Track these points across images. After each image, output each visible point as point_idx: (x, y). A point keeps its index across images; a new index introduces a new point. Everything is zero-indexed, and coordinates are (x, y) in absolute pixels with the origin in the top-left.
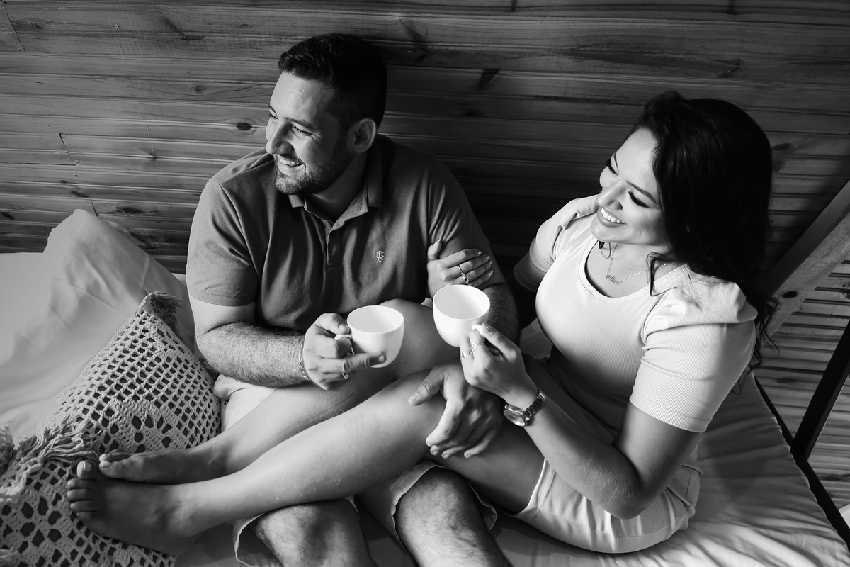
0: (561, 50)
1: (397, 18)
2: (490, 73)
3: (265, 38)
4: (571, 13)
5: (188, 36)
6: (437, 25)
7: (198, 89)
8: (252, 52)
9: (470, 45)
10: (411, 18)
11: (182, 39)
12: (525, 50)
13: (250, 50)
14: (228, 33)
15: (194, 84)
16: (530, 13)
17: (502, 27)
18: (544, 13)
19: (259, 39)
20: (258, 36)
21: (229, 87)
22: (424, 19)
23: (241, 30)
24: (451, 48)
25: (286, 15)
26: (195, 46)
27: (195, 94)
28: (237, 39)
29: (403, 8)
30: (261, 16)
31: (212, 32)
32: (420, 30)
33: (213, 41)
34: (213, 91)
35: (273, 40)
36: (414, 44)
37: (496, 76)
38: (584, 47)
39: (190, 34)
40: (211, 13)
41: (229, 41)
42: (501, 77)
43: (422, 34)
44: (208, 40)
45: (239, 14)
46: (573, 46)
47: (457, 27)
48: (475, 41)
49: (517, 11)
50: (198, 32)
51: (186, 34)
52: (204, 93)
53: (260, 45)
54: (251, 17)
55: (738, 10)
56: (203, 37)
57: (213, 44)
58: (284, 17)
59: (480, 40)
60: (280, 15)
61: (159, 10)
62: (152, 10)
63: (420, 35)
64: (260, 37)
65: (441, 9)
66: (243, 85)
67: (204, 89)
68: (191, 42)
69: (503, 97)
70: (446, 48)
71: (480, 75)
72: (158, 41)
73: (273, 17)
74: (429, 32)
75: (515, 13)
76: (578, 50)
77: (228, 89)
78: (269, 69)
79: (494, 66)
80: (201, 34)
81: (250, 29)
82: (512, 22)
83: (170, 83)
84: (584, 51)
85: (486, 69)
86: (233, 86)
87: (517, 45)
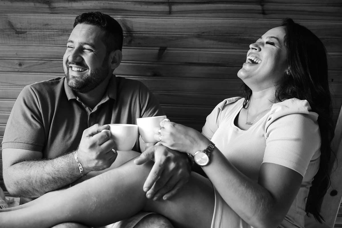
0: (194, 35)
1: (119, 18)
2: (163, 49)
3: (56, 32)
4: (196, 15)
5: (19, 31)
6: (137, 22)
7: (20, 65)
8: (49, 40)
9: (152, 33)
10: (125, 18)
11: (16, 33)
12: (177, 35)
13: (48, 39)
14: (38, 29)
15: (18, 61)
16: (178, 15)
17: (166, 23)
18: (184, 15)
19: (53, 33)
20: (53, 31)
21: (36, 63)
22: (131, 19)
23: (45, 27)
24: (144, 35)
25: (67, 18)
26: (21, 37)
27: (18, 67)
28: (42, 33)
29: (121, 13)
30: (55, 19)
31: (31, 29)
32: (129, 25)
33: (31, 34)
34: (28, 65)
35: (60, 33)
36: (126, 33)
37: (166, 51)
38: (203, 33)
39: (20, 30)
40: (31, 18)
41: (38, 34)
42: (168, 51)
43: (130, 27)
44: (29, 33)
45: (45, 18)
46: (199, 32)
47: (146, 23)
48: (154, 31)
49: (172, 14)
50: (24, 29)
51: (18, 30)
52: (23, 67)
53: (54, 36)
54: (50, 19)
55: (266, 12)
56: (26, 32)
57: (31, 36)
58: (66, 19)
59: (157, 30)
60: (64, 18)
61: (6, 17)
62: (3, 16)
63: (129, 27)
64: (54, 32)
65: (138, 13)
66: (43, 61)
67: (23, 64)
68: (20, 35)
69: (170, 63)
70: (141, 35)
71: (158, 51)
72: (3, 34)
73: (61, 19)
74: (133, 26)
75: (171, 15)
76: (201, 35)
77: (35, 64)
78: (57, 51)
79: (164, 45)
80: (25, 30)
81: (49, 27)
82: (170, 20)
83: (6, 61)
84: (204, 35)
85: (161, 47)
86: (38, 62)
87: (174, 32)
